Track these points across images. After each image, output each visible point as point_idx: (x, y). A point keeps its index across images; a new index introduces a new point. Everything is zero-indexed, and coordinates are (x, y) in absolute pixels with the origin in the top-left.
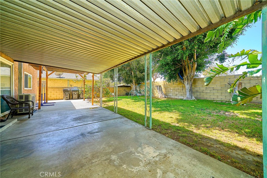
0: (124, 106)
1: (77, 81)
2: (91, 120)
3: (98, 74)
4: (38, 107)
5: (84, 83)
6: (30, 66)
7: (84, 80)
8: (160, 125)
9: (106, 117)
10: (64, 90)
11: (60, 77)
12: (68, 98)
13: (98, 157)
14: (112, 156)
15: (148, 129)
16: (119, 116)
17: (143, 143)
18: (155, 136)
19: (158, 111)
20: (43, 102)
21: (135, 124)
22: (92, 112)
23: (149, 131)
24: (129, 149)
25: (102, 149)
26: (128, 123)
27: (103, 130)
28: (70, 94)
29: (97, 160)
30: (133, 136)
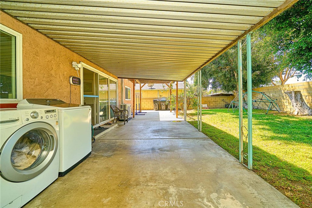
0: (216, 122)
1: (165, 91)
2: (167, 135)
3: (182, 81)
4: (132, 116)
5: (171, 92)
6: (129, 81)
7: (171, 90)
8: (276, 168)
9: (186, 134)
10: (154, 101)
11: (152, 89)
12: (157, 109)
13: (155, 181)
14: (170, 187)
15: (244, 167)
16: (203, 135)
17: (225, 188)
18: (254, 185)
19: (280, 139)
20: (138, 111)
21: (223, 152)
22: (173, 125)
23: (245, 171)
24: (198, 188)
25: (164, 173)
26: (212, 149)
27: (175, 150)
28: (159, 105)
29: (153, 184)
30: (213, 171)
